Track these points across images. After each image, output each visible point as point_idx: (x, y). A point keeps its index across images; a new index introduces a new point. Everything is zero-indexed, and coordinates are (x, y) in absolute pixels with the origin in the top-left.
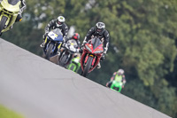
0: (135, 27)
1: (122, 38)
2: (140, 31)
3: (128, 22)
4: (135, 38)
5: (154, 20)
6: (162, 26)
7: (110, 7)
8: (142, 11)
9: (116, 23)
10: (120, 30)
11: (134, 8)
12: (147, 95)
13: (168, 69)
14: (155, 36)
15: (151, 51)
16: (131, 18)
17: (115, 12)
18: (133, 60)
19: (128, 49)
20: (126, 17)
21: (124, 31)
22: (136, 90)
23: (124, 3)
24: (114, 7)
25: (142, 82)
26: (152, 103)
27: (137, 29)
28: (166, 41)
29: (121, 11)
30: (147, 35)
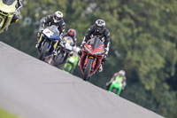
0: (136, 31)
1: (123, 41)
2: (141, 35)
3: (129, 26)
4: (136, 42)
5: (155, 24)
6: (163, 29)
7: (111, 10)
8: (143, 15)
9: (117, 27)
10: (121, 34)
11: (135, 11)
12: (148, 99)
13: (169, 73)
14: (156, 40)
15: (152, 55)
16: (132, 22)
17: (116, 15)
18: (134, 64)
19: (129, 53)
20: (127, 20)
21: (125, 35)
22: (137, 94)
23: (126, 7)
24: (115, 11)
25: (143, 86)
26: (154, 107)
27: (138, 33)
28: (168, 45)
29: (122, 15)
30: (148, 38)
